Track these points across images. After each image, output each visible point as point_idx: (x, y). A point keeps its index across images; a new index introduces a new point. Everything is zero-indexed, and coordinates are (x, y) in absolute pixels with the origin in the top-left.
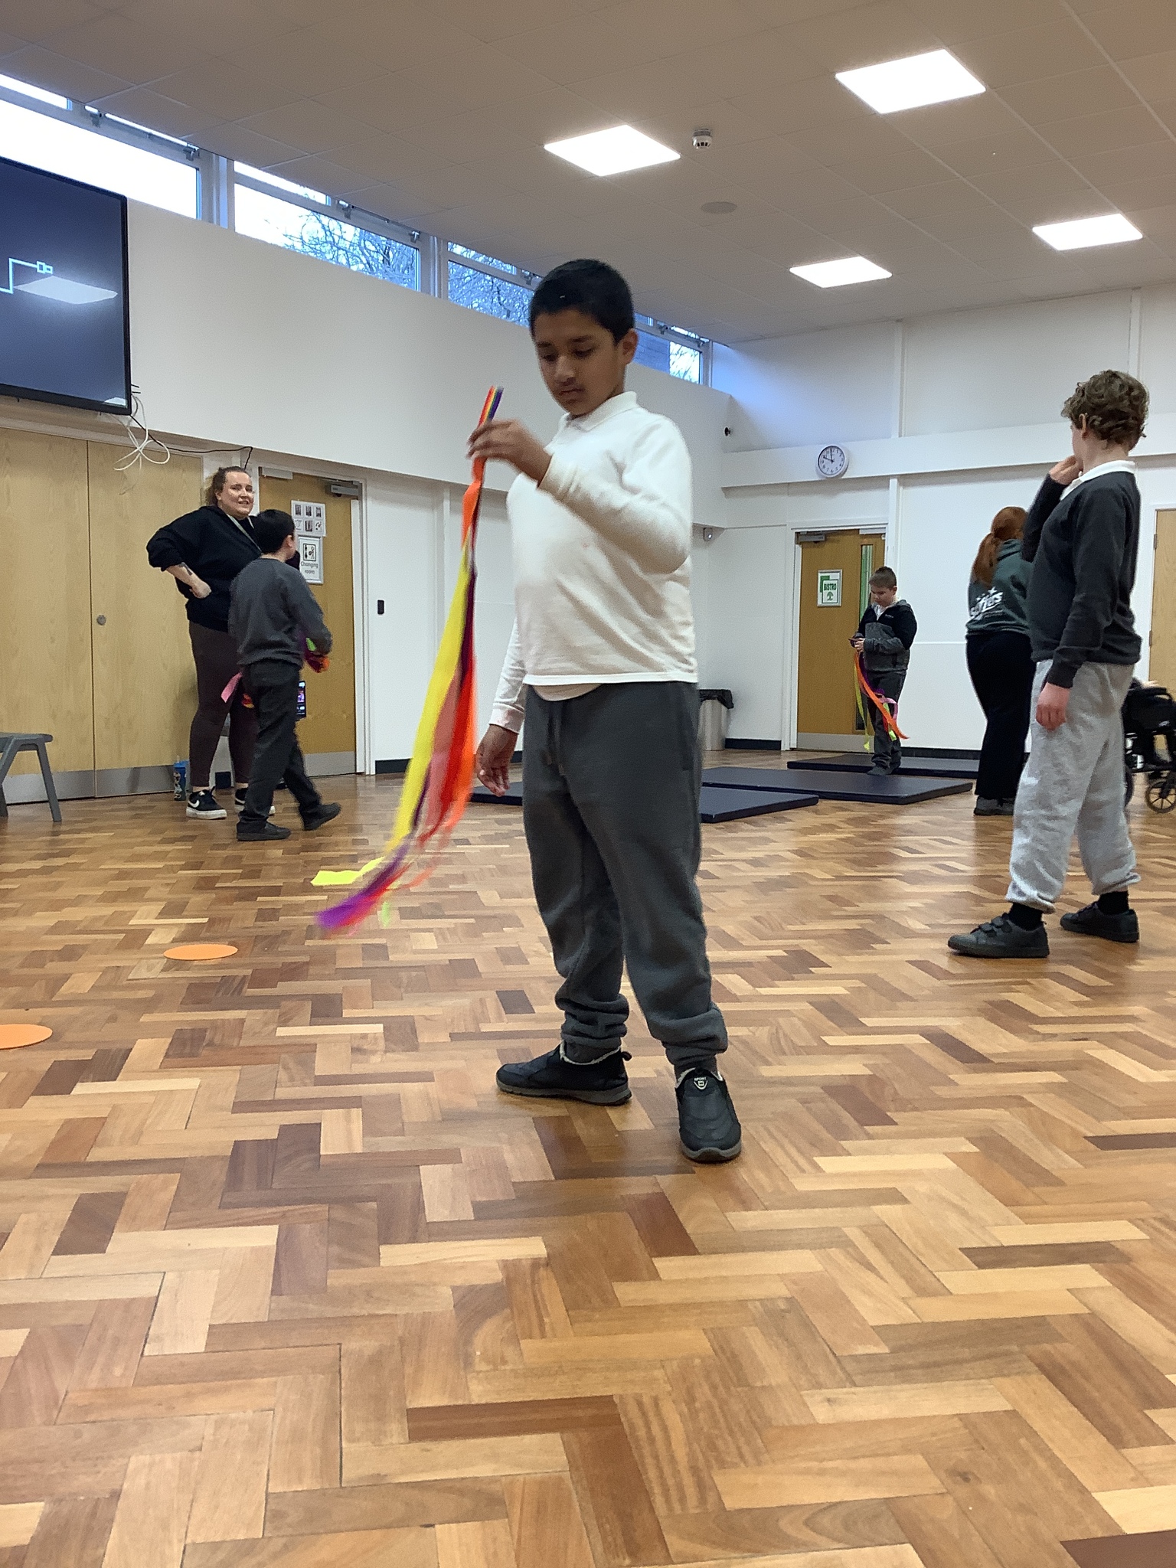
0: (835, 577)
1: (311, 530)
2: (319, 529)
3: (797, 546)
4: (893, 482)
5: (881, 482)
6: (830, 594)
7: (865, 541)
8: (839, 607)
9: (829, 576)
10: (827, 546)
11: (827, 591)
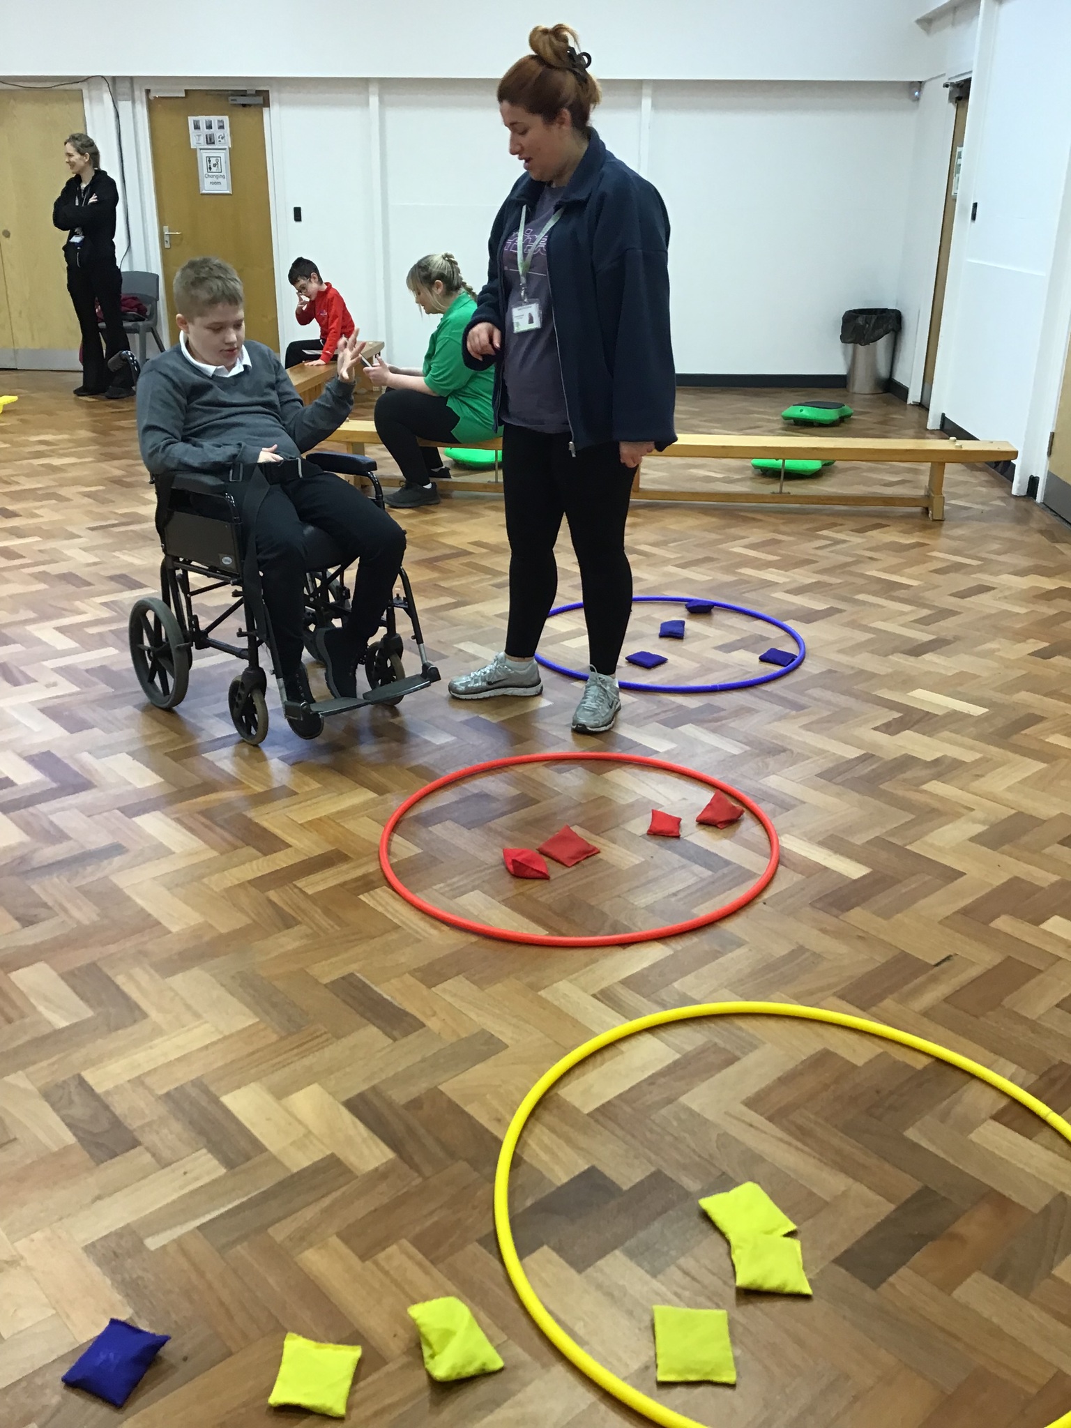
1: (214, 143)
2: (222, 141)
3: (951, 105)
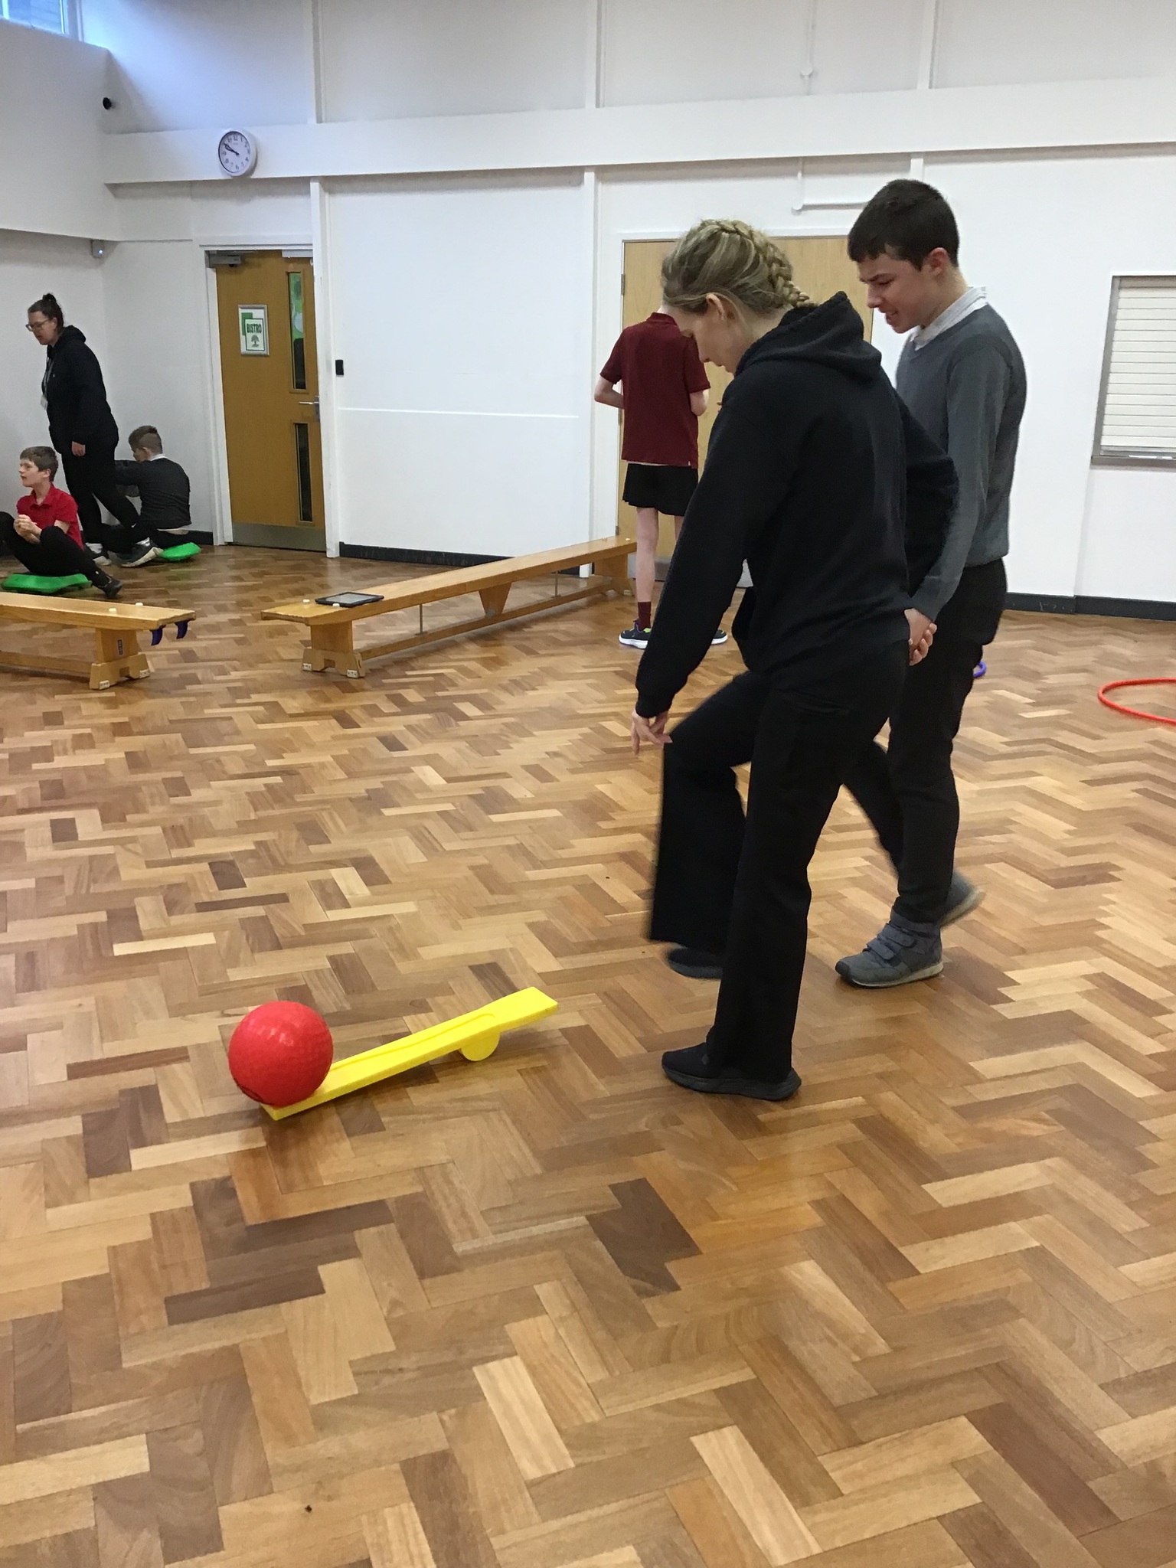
0: (259, 314)
3: (209, 270)
4: (315, 186)
5: (299, 185)
6: (255, 339)
7: (291, 267)
8: (266, 356)
9: (251, 314)
10: (247, 273)
11: (252, 334)
